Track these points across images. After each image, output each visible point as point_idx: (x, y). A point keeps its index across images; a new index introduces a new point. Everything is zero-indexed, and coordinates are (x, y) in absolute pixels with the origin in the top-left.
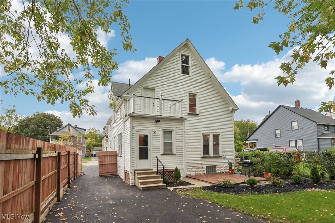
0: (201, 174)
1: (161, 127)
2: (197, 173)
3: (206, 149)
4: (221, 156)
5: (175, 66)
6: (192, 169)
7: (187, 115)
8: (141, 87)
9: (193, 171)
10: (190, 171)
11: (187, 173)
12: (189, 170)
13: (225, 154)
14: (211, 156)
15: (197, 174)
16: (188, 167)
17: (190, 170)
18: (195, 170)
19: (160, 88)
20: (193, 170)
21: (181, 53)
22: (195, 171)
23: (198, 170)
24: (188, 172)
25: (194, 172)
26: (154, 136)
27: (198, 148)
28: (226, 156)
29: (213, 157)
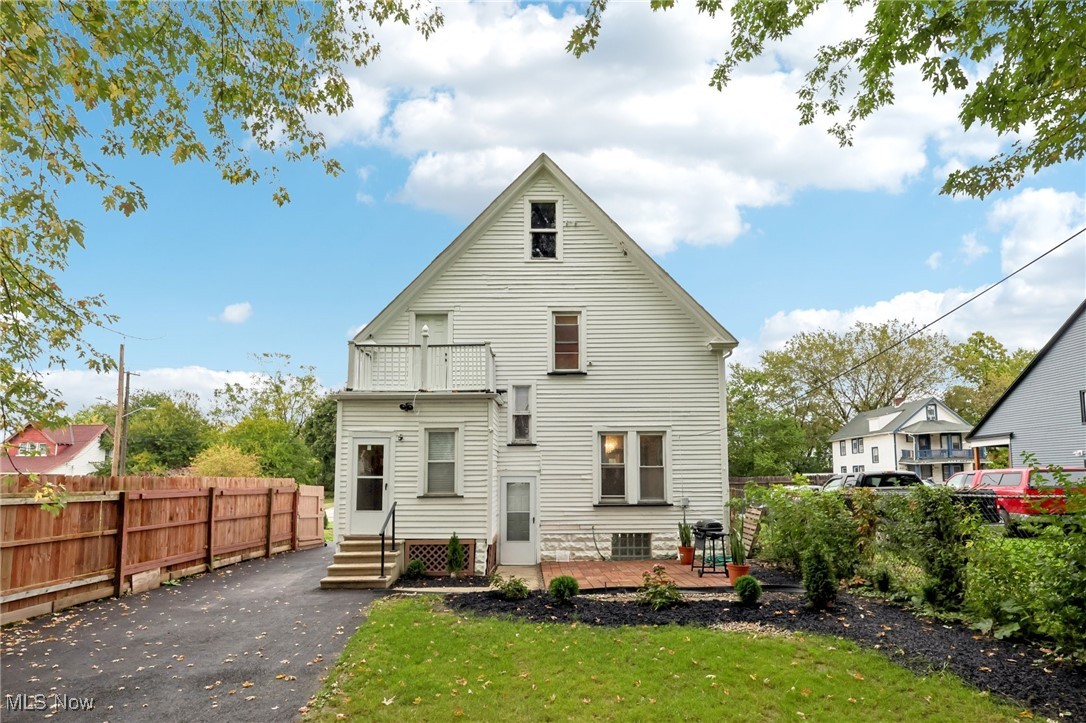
0: (592, 560)
1: (421, 423)
2: (578, 554)
3: (613, 480)
4: (669, 503)
5: (510, 240)
6: (560, 540)
7: (546, 377)
8: (407, 314)
9: (565, 549)
10: (554, 549)
11: (545, 553)
12: (549, 544)
13: (686, 495)
14: (631, 503)
15: (580, 558)
16: (548, 536)
17: (556, 544)
18: (573, 544)
19: (462, 309)
20: (563, 545)
21: (527, 199)
22: (572, 548)
23: (581, 545)
24: (547, 549)
25: (568, 553)
26: (399, 449)
27: (583, 477)
28: (690, 504)
29: (640, 505)
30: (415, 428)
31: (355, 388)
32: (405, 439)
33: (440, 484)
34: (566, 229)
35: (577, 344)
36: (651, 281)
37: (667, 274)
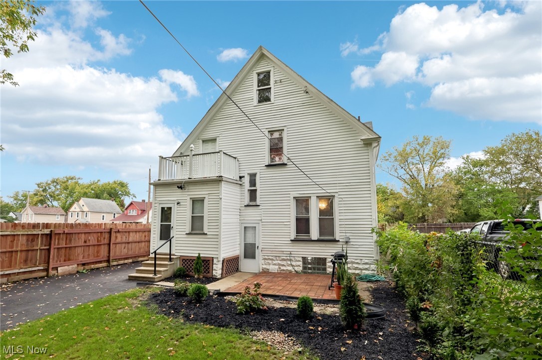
0: (290, 272)
1: (188, 195)
2: (282, 268)
3: (303, 225)
4: (337, 239)
5: (247, 96)
6: (272, 260)
7: (265, 168)
8: (198, 141)
9: (275, 264)
10: (269, 264)
11: (264, 266)
12: (267, 261)
13: (348, 235)
14: (313, 239)
15: (284, 270)
16: (266, 257)
17: (270, 262)
18: (280, 262)
19: (223, 135)
20: (274, 262)
21: (255, 72)
22: (279, 264)
23: (284, 263)
24: (266, 264)
25: (277, 267)
26: (178, 209)
27: (285, 223)
28: (351, 240)
29: (318, 241)
30: (185, 197)
31: (162, 179)
32: (181, 204)
33: (197, 226)
34: (275, 85)
35: (282, 148)
36: (324, 107)
37: (332, 100)
